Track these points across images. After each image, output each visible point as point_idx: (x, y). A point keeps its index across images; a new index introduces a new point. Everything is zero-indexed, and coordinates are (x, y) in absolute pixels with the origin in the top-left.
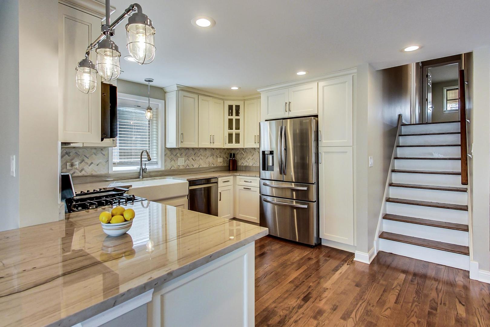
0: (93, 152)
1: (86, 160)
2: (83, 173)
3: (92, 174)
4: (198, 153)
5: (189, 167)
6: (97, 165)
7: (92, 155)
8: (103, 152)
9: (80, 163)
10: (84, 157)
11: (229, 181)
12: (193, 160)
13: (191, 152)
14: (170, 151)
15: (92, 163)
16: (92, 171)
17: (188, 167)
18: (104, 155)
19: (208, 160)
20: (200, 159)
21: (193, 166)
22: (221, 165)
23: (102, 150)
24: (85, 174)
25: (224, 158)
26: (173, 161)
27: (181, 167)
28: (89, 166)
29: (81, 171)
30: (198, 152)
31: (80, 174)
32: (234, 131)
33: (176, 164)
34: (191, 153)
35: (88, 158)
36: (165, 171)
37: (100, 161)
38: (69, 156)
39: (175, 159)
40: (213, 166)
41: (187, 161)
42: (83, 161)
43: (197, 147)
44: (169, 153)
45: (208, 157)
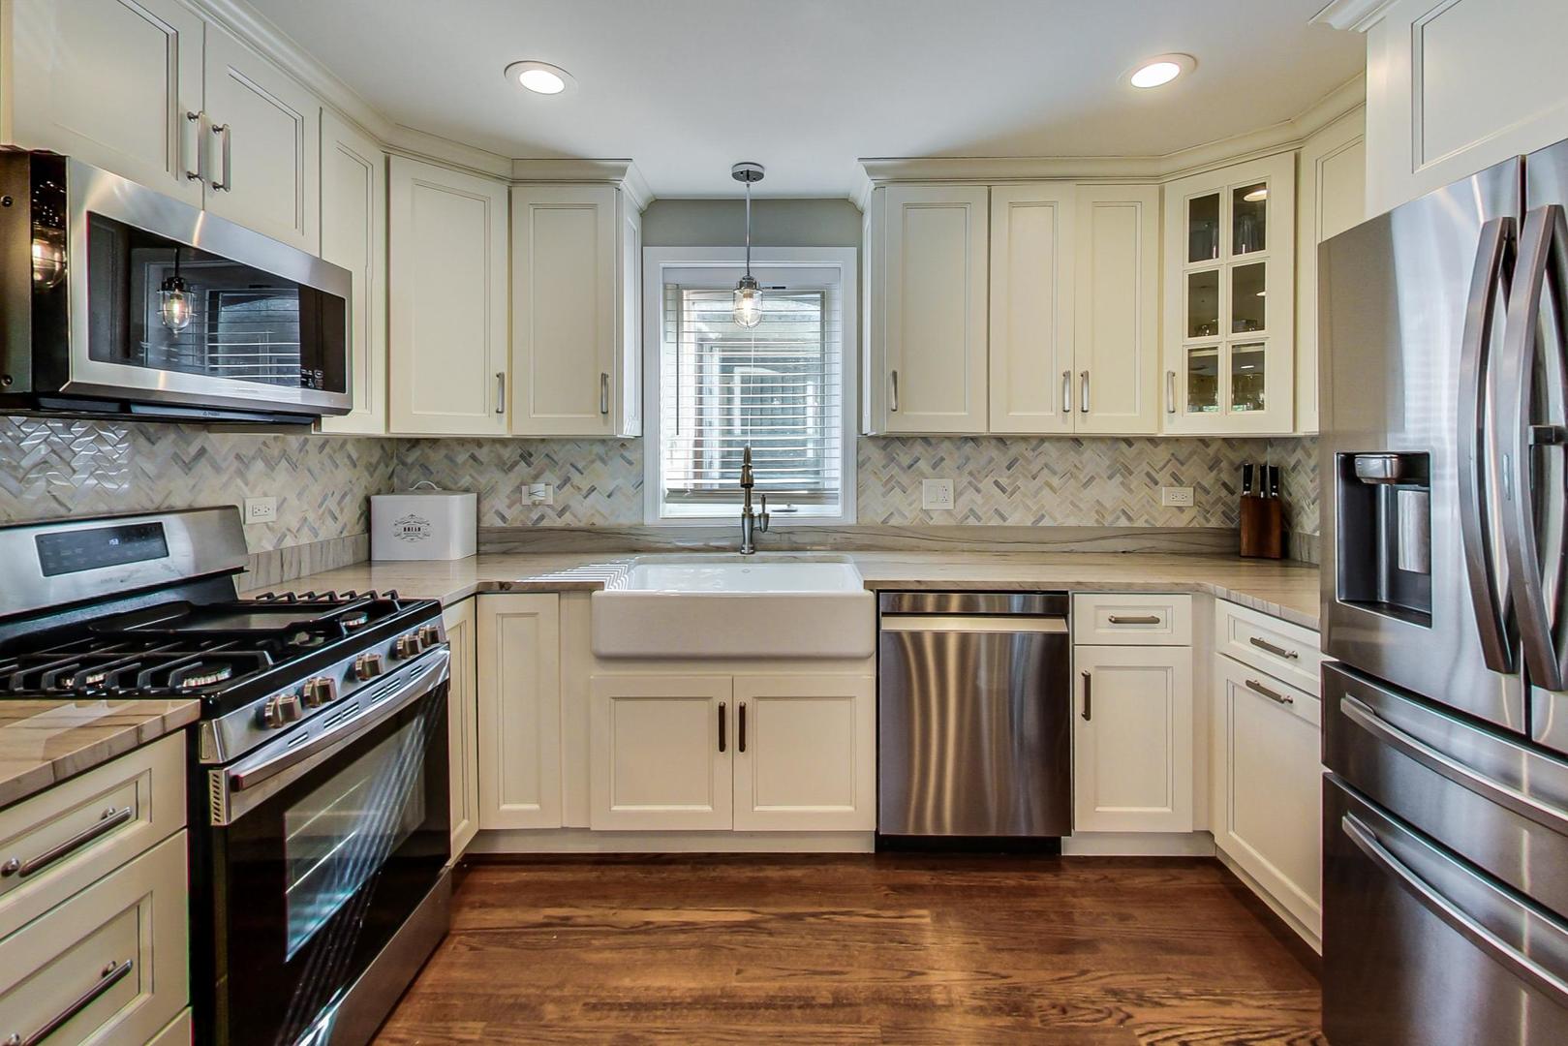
0: (597, 454)
1: (576, 478)
2: (568, 520)
3: (593, 524)
4: (1029, 462)
5: (979, 518)
6: (609, 496)
7: (593, 462)
8: (626, 454)
9: (560, 487)
10: (573, 470)
11: (1157, 621)
12: (1003, 490)
13: (992, 451)
14: (884, 448)
15: (593, 489)
16: (593, 515)
17: (972, 521)
18: (630, 463)
19: (1093, 493)
20: (1040, 489)
21: (1004, 519)
22: (1181, 521)
23: (623, 445)
24: (575, 524)
25: (1199, 487)
26: (897, 490)
27: (938, 520)
28: (585, 498)
29: (561, 514)
30: (1029, 454)
31: (559, 523)
32: (1224, 341)
33: (910, 505)
34: (991, 460)
35: (582, 474)
36: (860, 529)
37: (620, 481)
38: (529, 465)
39: (905, 479)
40: (1123, 522)
41: (970, 494)
42: (567, 480)
43: (980, 428)
44: (875, 454)
45: (1092, 478)
